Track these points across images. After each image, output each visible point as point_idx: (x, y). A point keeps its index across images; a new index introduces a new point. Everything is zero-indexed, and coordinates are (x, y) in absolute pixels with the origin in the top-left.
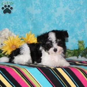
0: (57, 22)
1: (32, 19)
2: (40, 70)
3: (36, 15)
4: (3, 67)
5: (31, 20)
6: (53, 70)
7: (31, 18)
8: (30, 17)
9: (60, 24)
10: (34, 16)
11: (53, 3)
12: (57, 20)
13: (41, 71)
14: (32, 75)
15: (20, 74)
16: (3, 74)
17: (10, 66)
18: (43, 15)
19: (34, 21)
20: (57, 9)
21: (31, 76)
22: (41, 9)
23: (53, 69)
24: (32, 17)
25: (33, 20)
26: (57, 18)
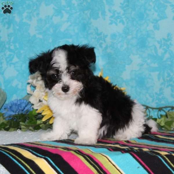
0: (160, 52)
1: (104, 46)
2: (138, 158)
3: (114, 36)
4: (55, 153)
5: (101, 47)
6: (167, 159)
7: (101, 43)
8: (101, 41)
9: (167, 56)
10: (108, 39)
11: (150, 10)
12: (161, 47)
13: (140, 160)
14: (121, 170)
15: (94, 166)
16: (57, 168)
17: (71, 150)
18: (130, 37)
19: (109, 50)
20: (159, 22)
21: (119, 170)
22: (123, 23)
23: (166, 155)
24: (105, 41)
25: (106, 48)
26: (158, 42)
